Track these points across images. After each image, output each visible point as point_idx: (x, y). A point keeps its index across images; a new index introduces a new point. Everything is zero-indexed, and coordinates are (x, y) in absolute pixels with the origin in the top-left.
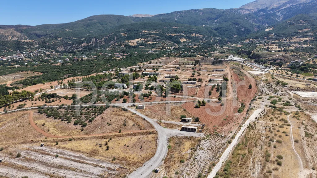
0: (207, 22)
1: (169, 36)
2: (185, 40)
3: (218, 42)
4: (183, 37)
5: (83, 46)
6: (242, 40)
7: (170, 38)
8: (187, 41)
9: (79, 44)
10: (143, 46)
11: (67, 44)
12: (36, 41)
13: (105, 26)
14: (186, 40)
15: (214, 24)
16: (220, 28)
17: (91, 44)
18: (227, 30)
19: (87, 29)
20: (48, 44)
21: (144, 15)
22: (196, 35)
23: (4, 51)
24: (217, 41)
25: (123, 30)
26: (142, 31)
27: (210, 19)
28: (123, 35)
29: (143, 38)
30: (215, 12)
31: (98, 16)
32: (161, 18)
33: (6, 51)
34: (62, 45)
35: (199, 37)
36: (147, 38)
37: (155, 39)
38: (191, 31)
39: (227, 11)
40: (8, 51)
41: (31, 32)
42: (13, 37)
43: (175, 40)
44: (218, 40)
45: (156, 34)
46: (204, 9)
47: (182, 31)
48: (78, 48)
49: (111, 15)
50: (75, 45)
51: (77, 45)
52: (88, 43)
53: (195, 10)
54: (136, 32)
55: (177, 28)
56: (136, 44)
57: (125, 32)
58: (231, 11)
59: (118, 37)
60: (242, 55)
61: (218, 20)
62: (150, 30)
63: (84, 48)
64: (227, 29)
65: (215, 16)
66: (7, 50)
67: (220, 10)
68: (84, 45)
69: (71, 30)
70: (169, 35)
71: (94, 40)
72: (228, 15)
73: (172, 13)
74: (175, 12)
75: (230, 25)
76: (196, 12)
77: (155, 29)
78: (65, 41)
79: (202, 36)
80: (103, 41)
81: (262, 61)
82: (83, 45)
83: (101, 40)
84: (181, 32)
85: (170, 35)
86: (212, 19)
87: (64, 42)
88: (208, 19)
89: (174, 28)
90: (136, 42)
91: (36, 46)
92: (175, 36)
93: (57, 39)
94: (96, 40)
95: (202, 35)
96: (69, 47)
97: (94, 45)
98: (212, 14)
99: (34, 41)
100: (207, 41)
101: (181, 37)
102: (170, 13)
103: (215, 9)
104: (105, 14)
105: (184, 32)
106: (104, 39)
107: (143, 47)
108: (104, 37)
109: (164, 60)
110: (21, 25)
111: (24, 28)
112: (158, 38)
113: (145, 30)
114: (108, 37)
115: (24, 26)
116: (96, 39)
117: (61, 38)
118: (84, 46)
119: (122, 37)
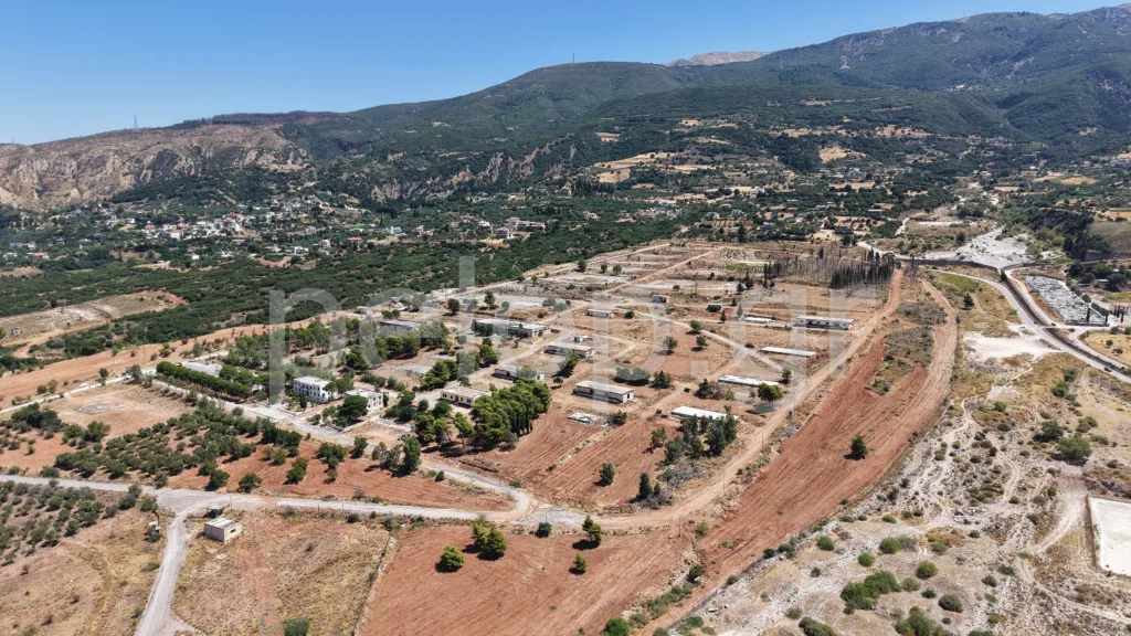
0: (979, 72)
1: (780, 137)
2: (839, 153)
3: (993, 159)
4: (836, 143)
5: (455, 183)
6: (1104, 151)
7: (783, 148)
8: (847, 157)
9: (447, 176)
10: (650, 181)
11: (413, 175)
12: (313, 169)
13: (565, 104)
14: (844, 155)
15: (1009, 77)
16: (1025, 95)
17: (485, 177)
18: (1053, 107)
19: (503, 118)
20: (345, 176)
21: (734, 56)
22: (899, 131)
23: (208, 204)
24: (992, 153)
25: (613, 119)
26: (677, 122)
27: (994, 60)
28: (606, 137)
29: (665, 151)
30: (1024, 29)
31: (554, 67)
32: (781, 65)
33: (213, 201)
34: (395, 181)
35: (907, 140)
36: (681, 151)
37: (712, 151)
38: (882, 113)
39: (1080, 18)
40: (218, 204)
41: (327, 135)
42: (260, 153)
43: (798, 157)
44: (995, 149)
45: (724, 133)
46: (972, 18)
47: (840, 118)
48: (439, 192)
49: (598, 64)
50: (434, 178)
51: (438, 179)
52: (475, 174)
53: (933, 27)
54: (653, 127)
55: (823, 103)
56: (625, 175)
57: (617, 128)
58: (1104, 19)
59: (583, 146)
60: (1043, 229)
61: (1027, 64)
62: (711, 117)
63: (459, 190)
64: (1052, 101)
65: (1019, 45)
66: (220, 199)
67: (1046, 18)
68: (460, 179)
69: (448, 123)
70: (780, 134)
71: (500, 160)
72: (1083, 37)
73: (833, 43)
74: (847, 38)
75: (1070, 83)
76: (934, 33)
77: (729, 112)
78: (411, 164)
79: (925, 134)
80: (527, 164)
81: (1101, 275)
82: (455, 179)
83: (524, 159)
84: (838, 121)
85: (784, 136)
86: (1001, 59)
87: (405, 168)
88: (984, 58)
89: (809, 104)
90: (630, 168)
91: (305, 185)
92: (805, 136)
93: (383, 159)
94: (505, 163)
95: (926, 130)
96: (415, 185)
97: (494, 179)
98: (1009, 36)
99: (308, 167)
100: (941, 153)
101: (825, 142)
102: (825, 44)
103: (1023, 14)
104: (577, 61)
105: (846, 120)
106: (533, 156)
107: (649, 186)
108: (537, 149)
109: (656, 254)
110: (303, 112)
111: (310, 122)
112: (725, 150)
113: (693, 118)
114: (550, 147)
115: (312, 114)
116: (505, 158)
117: (401, 155)
118: (459, 184)
119: (598, 149)
